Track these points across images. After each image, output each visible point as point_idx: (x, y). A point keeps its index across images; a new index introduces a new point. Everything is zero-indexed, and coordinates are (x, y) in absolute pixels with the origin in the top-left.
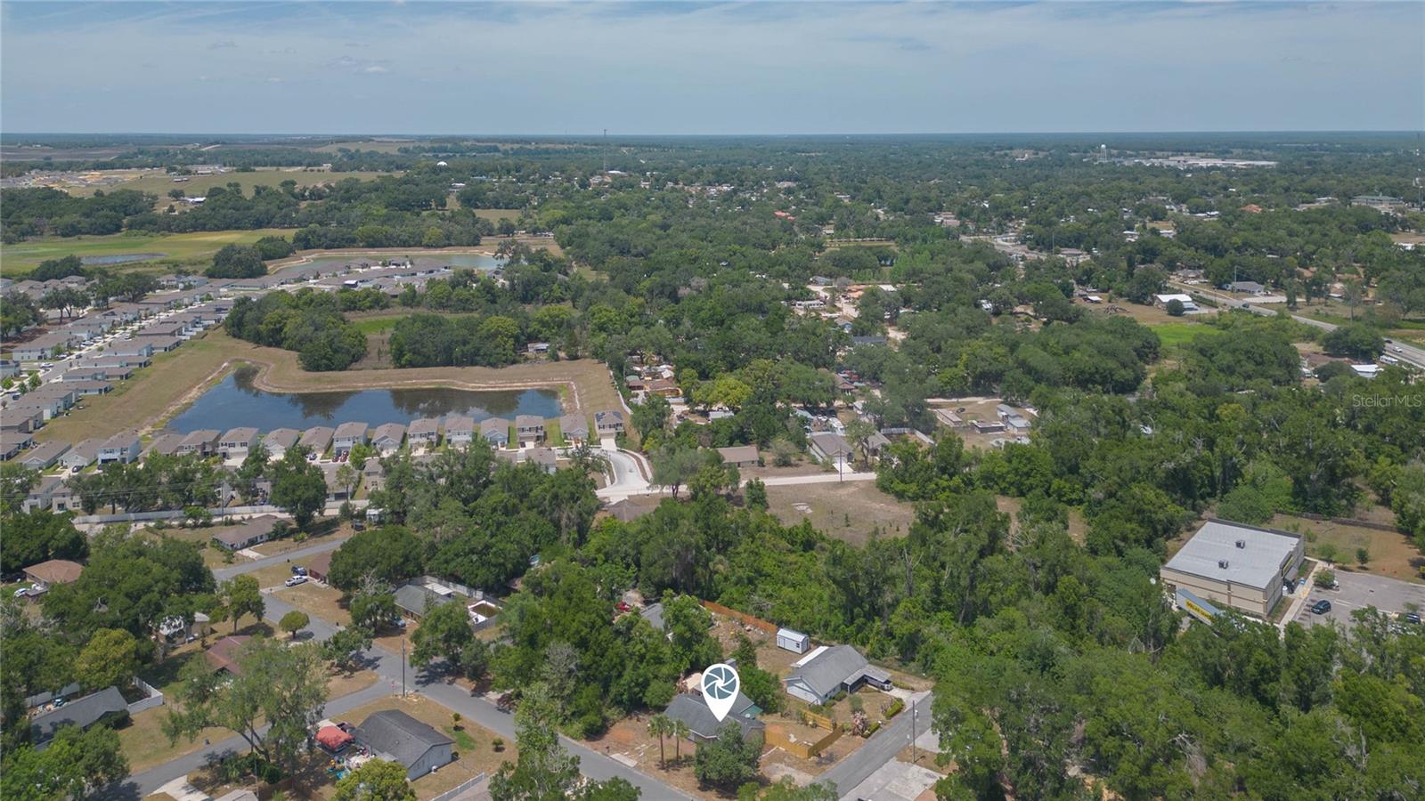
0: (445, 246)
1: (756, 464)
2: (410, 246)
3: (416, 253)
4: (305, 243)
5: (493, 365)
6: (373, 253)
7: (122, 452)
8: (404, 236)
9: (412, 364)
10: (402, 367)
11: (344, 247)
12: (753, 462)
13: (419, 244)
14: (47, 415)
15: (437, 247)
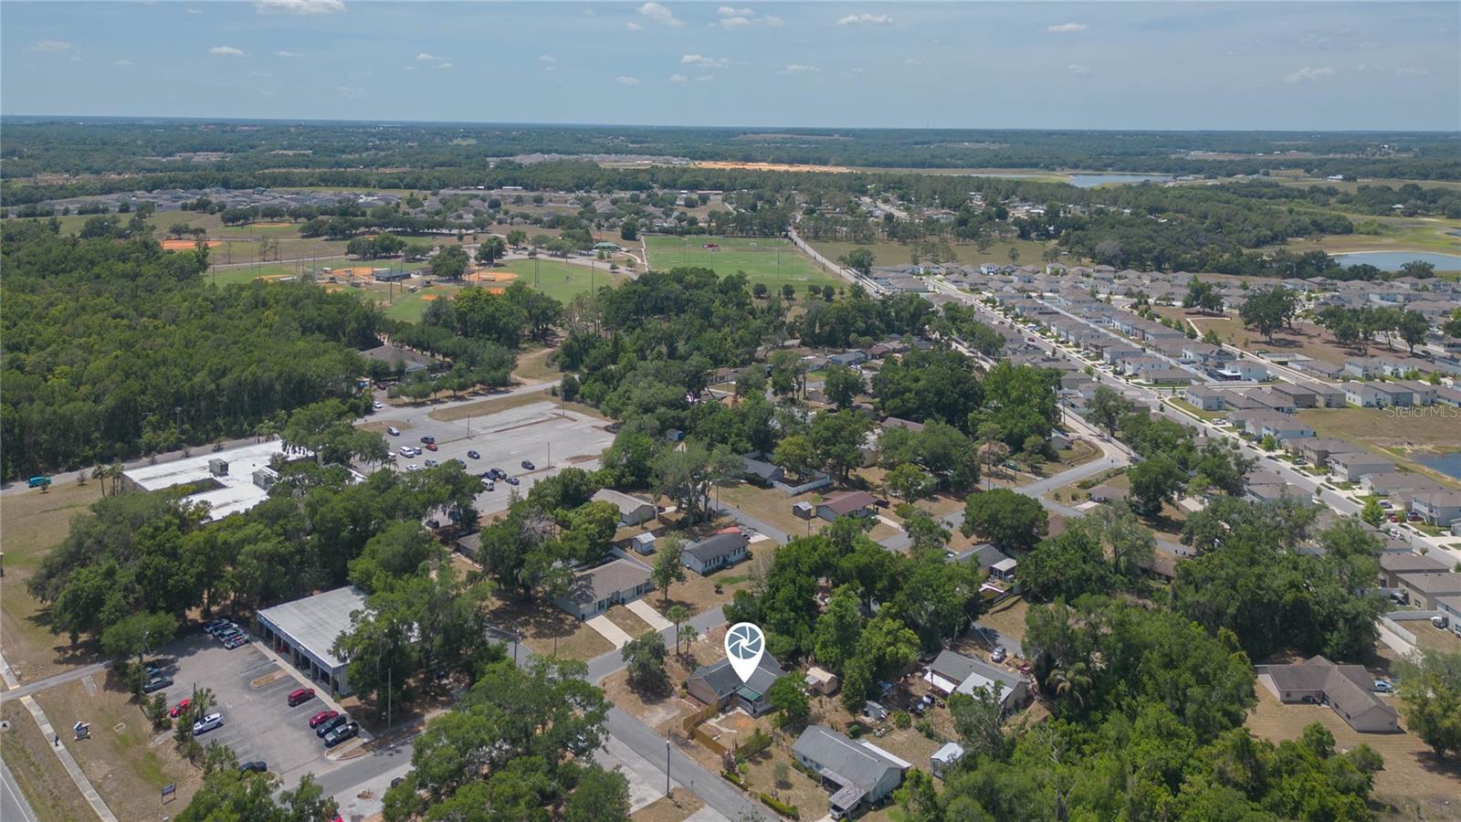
7: (1276, 431)
14: (1355, 400)
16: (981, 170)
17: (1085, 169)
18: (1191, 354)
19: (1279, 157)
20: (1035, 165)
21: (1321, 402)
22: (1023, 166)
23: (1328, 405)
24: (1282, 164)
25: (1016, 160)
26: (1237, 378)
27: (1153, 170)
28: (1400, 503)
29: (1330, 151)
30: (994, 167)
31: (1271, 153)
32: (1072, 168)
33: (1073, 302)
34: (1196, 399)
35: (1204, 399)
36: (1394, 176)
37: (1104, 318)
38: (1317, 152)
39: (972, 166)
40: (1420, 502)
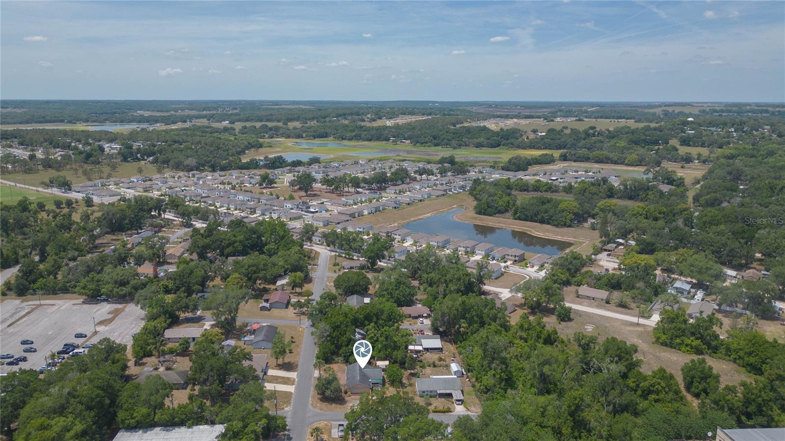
0: (638, 165)
1: (604, 301)
2: (618, 164)
3: (620, 168)
4: (564, 158)
5: (557, 226)
6: (582, 165)
7: (364, 229)
8: (615, 158)
9: (519, 219)
10: (516, 219)
11: (583, 161)
12: (602, 300)
13: (623, 163)
14: (366, 212)
15: (632, 165)
16: (28, 125)
17: (93, 122)
18: (290, 205)
19: (181, 113)
20: (62, 121)
21: (356, 215)
22: (54, 122)
23: (359, 216)
24: (194, 117)
25: (48, 118)
26: (317, 212)
27: (131, 122)
28: (424, 244)
29: (203, 111)
30: (36, 123)
31: (177, 111)
32: (85, 122)
33: (208, 190)
34: (318, 223)
35: (323, 222)
36: (248, 121)
37: (231, 196)
38: (199, 110)
39: (21, 123)
40: (433, 241)
